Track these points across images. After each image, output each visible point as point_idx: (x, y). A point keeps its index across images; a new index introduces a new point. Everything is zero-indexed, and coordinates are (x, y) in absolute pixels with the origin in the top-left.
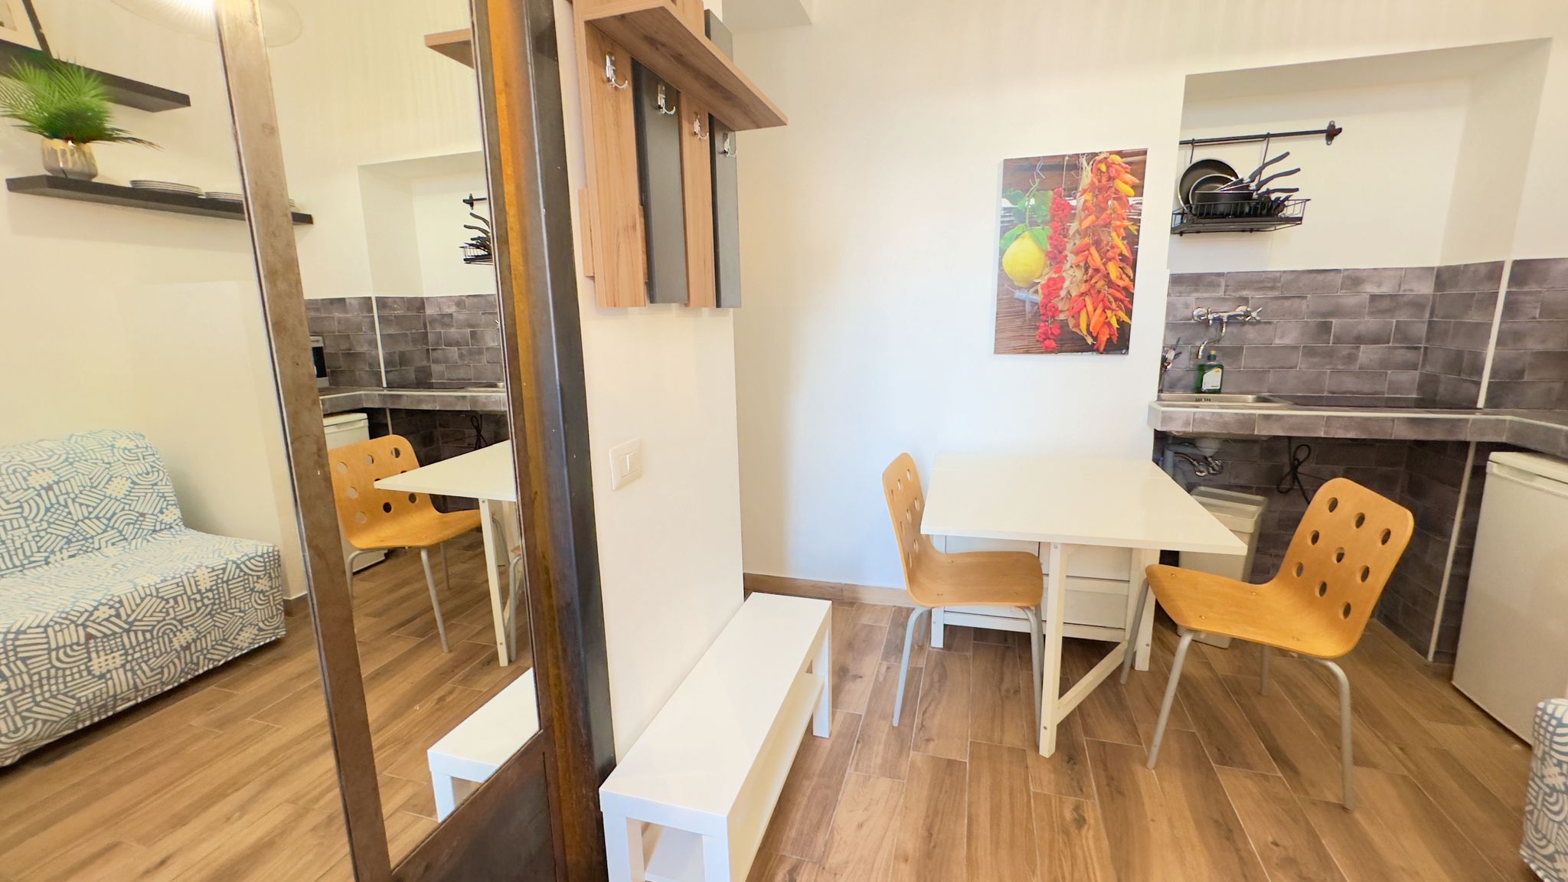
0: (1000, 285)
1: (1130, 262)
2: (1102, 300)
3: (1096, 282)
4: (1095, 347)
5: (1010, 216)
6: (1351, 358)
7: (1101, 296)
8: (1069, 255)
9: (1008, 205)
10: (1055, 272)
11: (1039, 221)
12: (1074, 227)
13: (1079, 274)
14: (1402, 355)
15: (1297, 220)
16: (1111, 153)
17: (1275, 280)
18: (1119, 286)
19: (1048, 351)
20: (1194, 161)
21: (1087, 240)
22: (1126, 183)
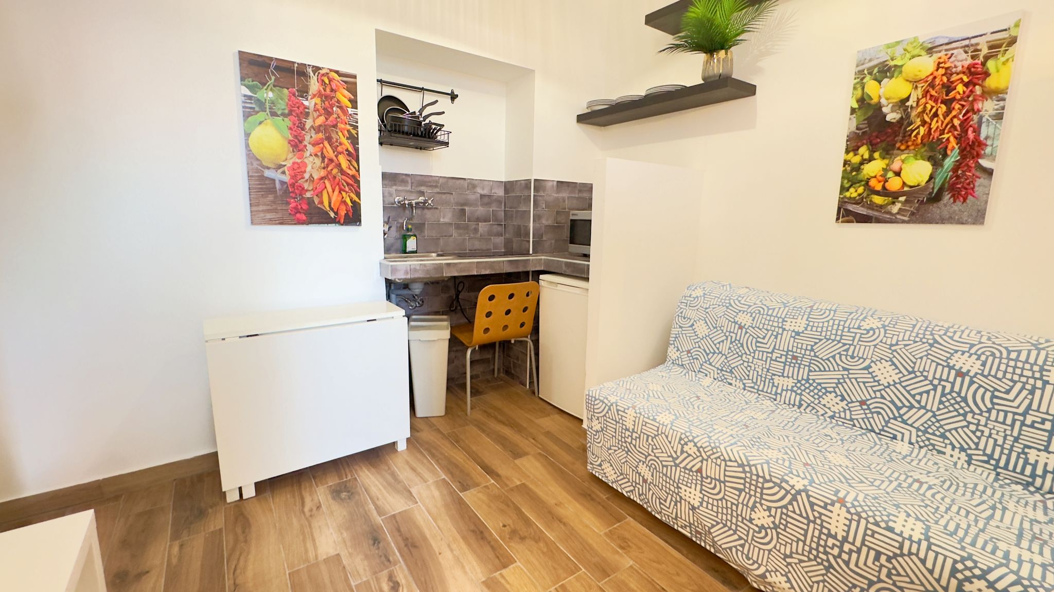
0: (249, 164)
1: (354, 156)
2: (338, 184)
3: (332, 170)
4: (337, 220)
5: (251, 103)
6: (476, 230)
7: (337, 179)
8: (308, 145)
9: (248, 93)
10: (298, 158)
11: (279, 113)
12: (309, 123)
13: (318, 161)
14: (496, 229)
15: (446, 144)
16: (331, 70)
17: (437, 182)
18: (349, 174)
19: (300, 222)
20: (384, 95)
21: (321, 135)
22: (345, 97)
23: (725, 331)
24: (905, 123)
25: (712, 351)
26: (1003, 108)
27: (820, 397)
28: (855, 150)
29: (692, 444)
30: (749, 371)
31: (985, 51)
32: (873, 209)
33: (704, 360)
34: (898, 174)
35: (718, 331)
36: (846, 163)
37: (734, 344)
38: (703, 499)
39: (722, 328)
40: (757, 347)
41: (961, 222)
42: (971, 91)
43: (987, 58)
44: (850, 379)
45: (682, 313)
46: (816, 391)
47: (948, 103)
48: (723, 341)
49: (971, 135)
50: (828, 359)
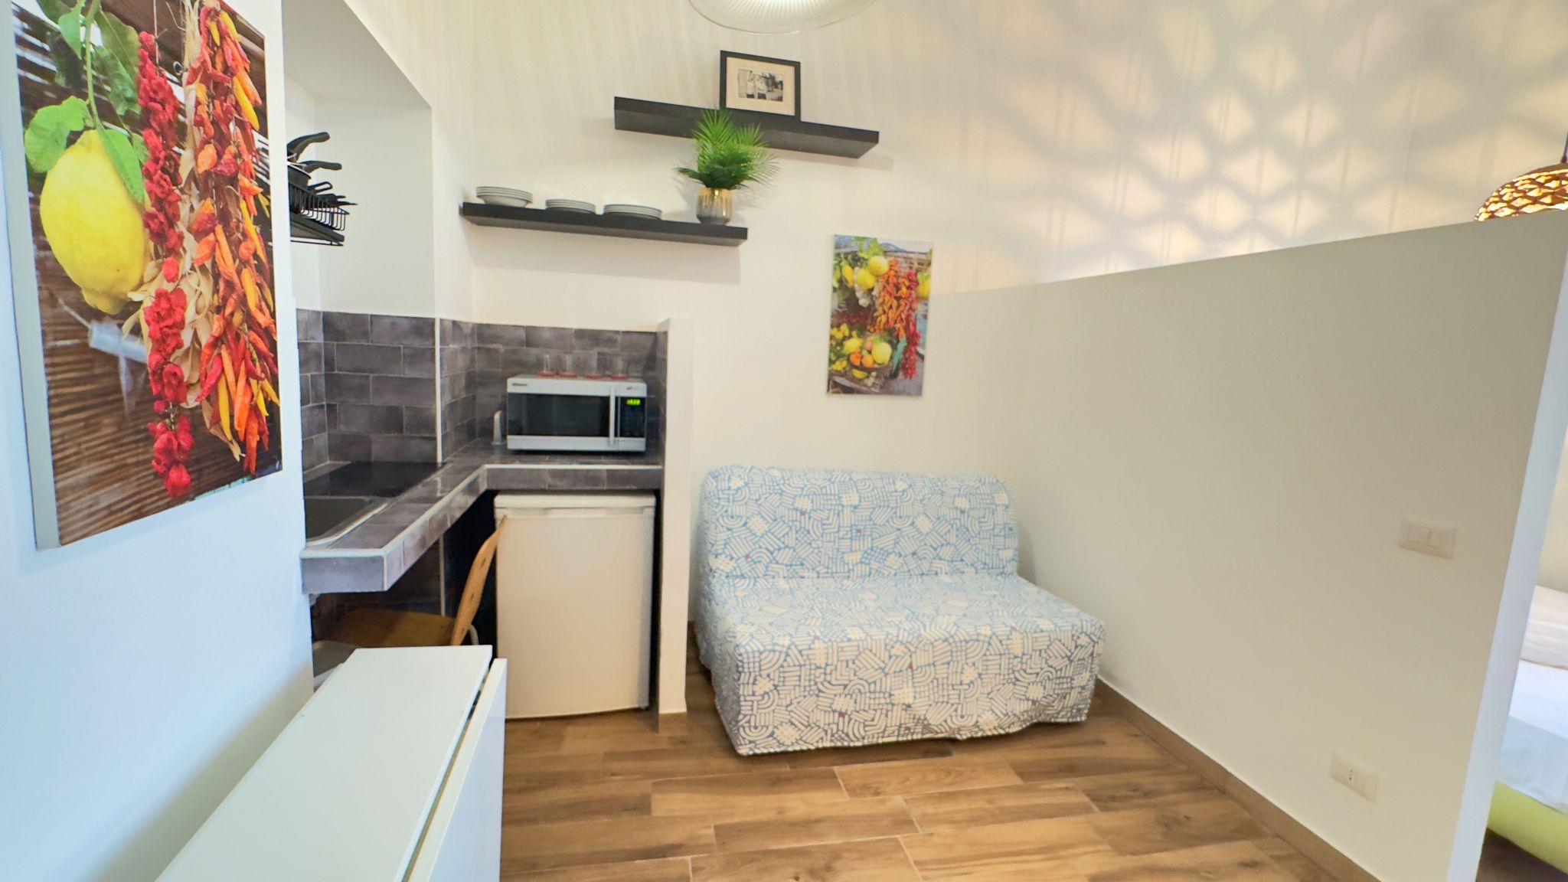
0: (45, 299)
1: (266, 273)
2: (244, 357)
3: (231, 314)
4: (246, 465)
5: (38, 51)
8: (186, 235)
9: (35, 9)
10: (171, 280)
11: (120, 111)
12: (186, 161)
13: (206, 287)
18: (260, 325)
21: (209, 206)
22: (248, 96)
23: (787, 521)
24: (873, 309)
25: (776, 547)
26: (927, 311)
27: (885, 560)
28: (838, 326)
29: (899, 644)
30: (820, 557)
31: (916, 266)
32: (854, 382)
33: (768, 561)
34: (870, 352)
35: (778, 523)
36: (832, 337)
37: (800, 533)
38: (916, 692)
39: (783, 519)
40: (823, 530)
41: (909, 394)
42: (911, 294)
43: (918, 271)
44: (903, 537)
45: (726, 511)
46: (880, 556)
47: (898, 298)
48: (787, 533)
49: (911, 327)
50: (884, 525)
